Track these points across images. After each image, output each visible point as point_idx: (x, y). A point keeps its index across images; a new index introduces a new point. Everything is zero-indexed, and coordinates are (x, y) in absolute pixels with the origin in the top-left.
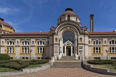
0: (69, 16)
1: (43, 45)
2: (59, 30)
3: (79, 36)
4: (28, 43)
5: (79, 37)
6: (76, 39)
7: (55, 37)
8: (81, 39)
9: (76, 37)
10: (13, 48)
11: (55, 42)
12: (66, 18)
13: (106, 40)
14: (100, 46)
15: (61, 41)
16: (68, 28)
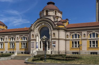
0: (47, 12)
1: (25, 40)
2: (35, 27)
3: (52, 31)
4: (14, 39)
5: (52, 33)
6: (50, 34)
7: (32, 33)
8: (54, 34)
9: (50, 32)
10: (3, 44)
11: (32, 38)
12: (45, 14)
13: (85, 33)
14: (79, 40)
15: (37, 37)
16: (43, 24)
